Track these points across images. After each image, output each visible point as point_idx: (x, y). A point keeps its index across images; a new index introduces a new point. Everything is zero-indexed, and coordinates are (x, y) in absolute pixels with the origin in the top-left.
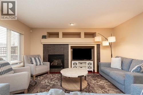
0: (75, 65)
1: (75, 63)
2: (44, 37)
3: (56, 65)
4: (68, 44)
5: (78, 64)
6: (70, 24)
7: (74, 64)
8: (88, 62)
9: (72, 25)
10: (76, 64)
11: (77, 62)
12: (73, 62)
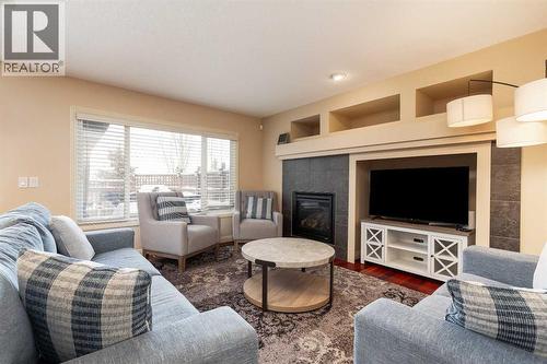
0: (374, 239)
1: (375, 231)
2: (284, 139)
3: (313, 226)
4: (348, 155)
5: (385, 236)
6: (332, 77)
7: (369, 235)
8: (433, 236)
9: (338, 78)
10: (379, 237)
11: (384, 228)
12: (366, 226)
